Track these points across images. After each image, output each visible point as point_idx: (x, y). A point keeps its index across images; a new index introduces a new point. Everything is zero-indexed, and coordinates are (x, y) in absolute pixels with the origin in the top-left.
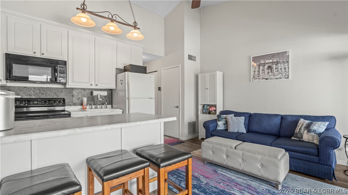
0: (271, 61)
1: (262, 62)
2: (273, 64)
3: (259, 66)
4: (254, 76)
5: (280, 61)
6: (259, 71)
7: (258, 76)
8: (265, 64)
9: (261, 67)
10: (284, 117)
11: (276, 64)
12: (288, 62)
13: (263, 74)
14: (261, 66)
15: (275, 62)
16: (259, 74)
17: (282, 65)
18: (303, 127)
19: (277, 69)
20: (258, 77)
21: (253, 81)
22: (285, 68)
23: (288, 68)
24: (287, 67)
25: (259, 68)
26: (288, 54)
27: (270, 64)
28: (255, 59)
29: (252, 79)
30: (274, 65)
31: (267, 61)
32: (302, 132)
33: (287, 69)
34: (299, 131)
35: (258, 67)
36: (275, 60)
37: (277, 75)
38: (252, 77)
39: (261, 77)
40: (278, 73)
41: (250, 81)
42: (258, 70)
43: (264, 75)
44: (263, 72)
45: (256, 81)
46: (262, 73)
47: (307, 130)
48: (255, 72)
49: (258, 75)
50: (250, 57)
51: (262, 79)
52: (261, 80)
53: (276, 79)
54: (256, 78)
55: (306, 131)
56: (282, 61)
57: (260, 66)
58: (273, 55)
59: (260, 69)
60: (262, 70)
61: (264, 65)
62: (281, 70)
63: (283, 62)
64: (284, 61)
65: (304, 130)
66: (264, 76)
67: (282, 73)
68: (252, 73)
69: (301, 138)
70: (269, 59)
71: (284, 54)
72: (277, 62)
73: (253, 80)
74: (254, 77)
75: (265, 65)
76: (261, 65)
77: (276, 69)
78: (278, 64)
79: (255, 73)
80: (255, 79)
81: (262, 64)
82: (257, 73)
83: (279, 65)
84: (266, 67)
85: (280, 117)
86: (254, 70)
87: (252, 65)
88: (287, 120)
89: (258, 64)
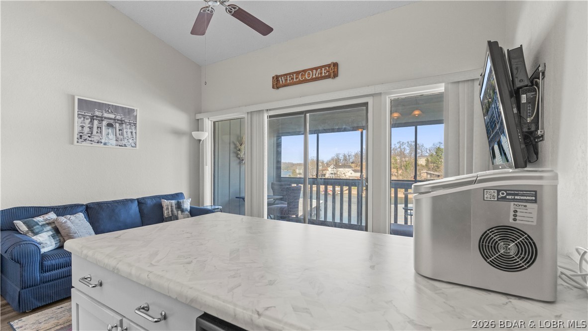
0: (112, 116)
1: (97, 113)
2: (116, 122)
3: (92, 118)
4: (81, 134)
5: (126, 121)
6: (92, 127)
7: (89, 137)
8: (103, 119)
9: (96, 122)
10: (143, 201)
11: (119, 124)
12: (135, 124)
13: (98, 134)
14: (95, 121)
15: (118, 120)
16: (92, 133)
17: (128, 127)
18: (174, 208)
19: (121, 132)
20: (90, 139)
21: (78, 144)
22: (132, 133)
23: (136, 133)
24: (134, 131)
25: (92, 122)
26: (135, 114)
27: (111, 121)
28: (84, 104)
29: (76, 140)
30: (117, 125)
31: (106, 115)
32: (176, 214)
33: (134, 134)
34: (172, 214)
35: (90, 120)
36: (118, 117)
37: (121, 141)
38: (76, 136)
39: (96, 139)
40: (122, 137)
41: (72, 143)
42: (89, 125)
43: (101, 137)
44: (99, 131)
45: (84, 144)
46: (97, 132)
48: (83, 127)
49: (89, 135)
50: (73, 97)
51: (98, 142)
52: (95, 145)
53: (120, 146)
54: (85, 140)
55: (180, 212)
56: (128, 121)
57: (94, 119)
58: (116, 109)
59: (93, 124)
60: (98, 127)
61: (101, 119)
62: (127, 134)
63: (130, 123)
65: (177, 211)
66: (101, 139)
67: (127, 138)
68: (77, 129)
70: (109, 113)
71: (130, 112)
72: (122, 121)
73: (78, 142)
74: (81, 136)
75: (102, 120)
76: (95, 117)
77: (119, 130)
78: (122, 123)
79: (82, 130)
80: (82, 140)
81: (97, 116)
82: (86, 130)
83: (124, 125)
84: (105, 123)
85: (136, 202)
86: (81, 125)
87: (76, 113)
88: (146, 204)
89: (90, 115)
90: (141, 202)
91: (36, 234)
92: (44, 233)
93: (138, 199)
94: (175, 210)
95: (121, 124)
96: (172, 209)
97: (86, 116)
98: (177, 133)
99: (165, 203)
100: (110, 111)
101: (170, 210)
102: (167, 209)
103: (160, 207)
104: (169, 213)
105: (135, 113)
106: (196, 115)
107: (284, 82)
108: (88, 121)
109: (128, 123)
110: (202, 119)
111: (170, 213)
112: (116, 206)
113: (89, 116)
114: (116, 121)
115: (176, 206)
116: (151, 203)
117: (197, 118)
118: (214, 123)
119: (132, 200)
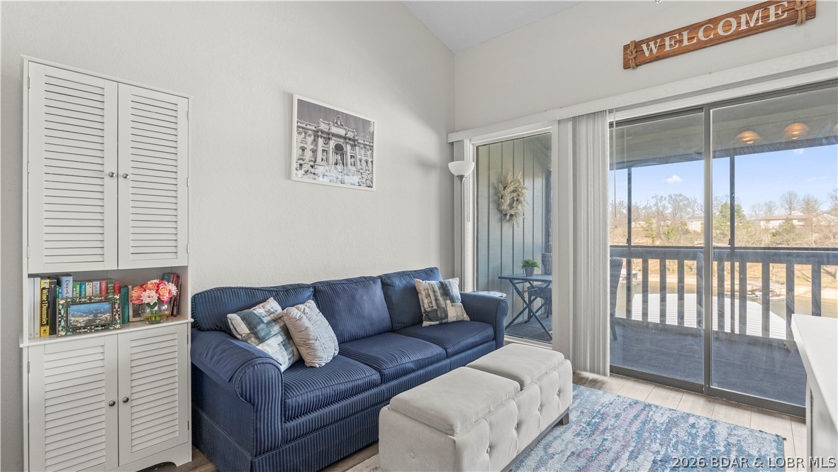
0: (342, 132)
1: (323, 127)
2: (347, 143)
3: (317, 134)
4: (301, 162)
5: (360, 141)
6: (316, 150)
7: (312, 166)
8: (331, 136)
9: (321, 141)
10: (388, 281)
11: (351, 145)
12: (371, 148)
13: (323, 163)
14: (320, 138)
15: (350, 139)
16: (315, 162)
17: (363, 152)
18: (438, 294)
19: (353, 159)
20: (313, 171)
21: (297, 179)
22: (367, 162)
23: (372, 162)
24: (370, 160)
25: (315, 141)
26: (371, 129)
27: (341, 141)
28: (307, 110)
29: (294, 172)
30: (349, 147)
31: (334, 130)
32: (444, 306)
33: (370, 163)
34: (438, 305)
35: (312, 137)
36: (350, 135)
37: (354, 175)
38: (295, 165)
39: (320, 170)
40: (354, 168)
41: (289, 177)
42: (312, 147)
43: (327, 168)
44: (324, 158)
45: (305, 179)
46: (322, 159)
47: (450, 299)
48: (303, 149)
49: (312, 164)
50: (291, 97)
51: (323, 177)
52: (319, 181)
53: (352, 184)
54: (307, 172)
55: (448, 302)
56: (362, 142)
57: (318, 137)
58: (346, 119)
59: (316, 145)
60: (323, 151)
61: (328, 136)
62: (361, 164)
63: (365, 146)
64: (366, 143)
65: (445, 300)
66: (327, 171)
67: (361, 171)
68: (296, 153)
69: (444, 319)
70: (338, 127)
71: (364, 125)
72: (354, 140)
73: (297, 175)
74: (301, 165)
75: (329, 139)
76: (320, 133)
77: (351, 156)
78: (355, 145)
79: (303, 155)
80: (303, 172)
81: (322, 132)
82: (308, 154)
83: (357, 148)
84: (332, 144)
85: (379, 282)
86: (302, 145)
87: (295, 125)
88: (393, 286)
89: (313, 128)
90: (386, 282)
91: (261, 340)
92: (273, 339)
93: (380, 277)
94: (440, 298)
95: (353, 146)
96: (435, 296)
97: (308, 129)
98: (425, 165)
99: (422, 285)
100: (339, 123)
101: (433, 298)
102: (428, 296)
103: (414, 291)
104: (431, 302)
105: (372, 127)
106: (450, 135)
107: (655, 51)
108: (310, 139)
109: (362, 146)
110: (461, 142)
111: (434, 303)
112: (356, 290)
113: (312, 130)
114: (347, 141)
115: (441, 291)
116: (401, 286)
117: (451, 141)
118: (477, 148)
119: (373, 279)
